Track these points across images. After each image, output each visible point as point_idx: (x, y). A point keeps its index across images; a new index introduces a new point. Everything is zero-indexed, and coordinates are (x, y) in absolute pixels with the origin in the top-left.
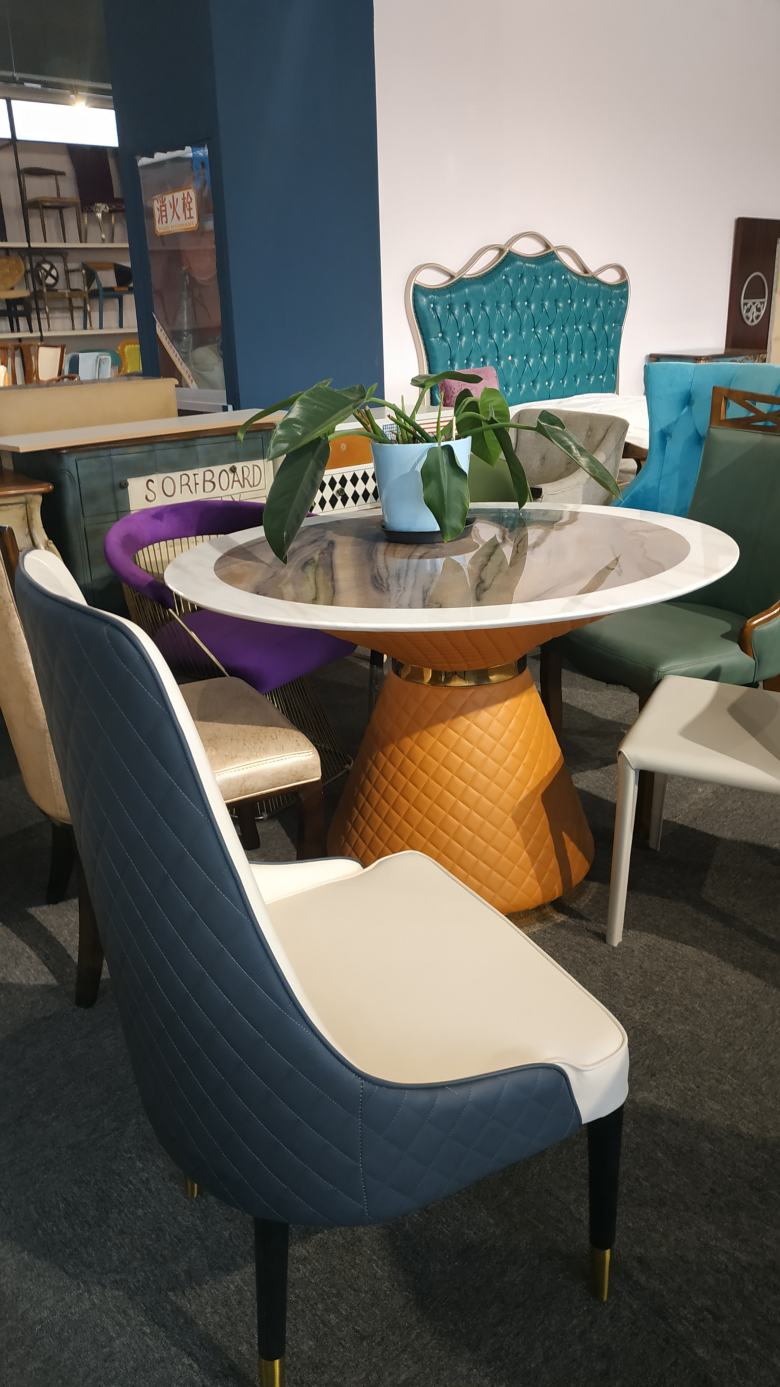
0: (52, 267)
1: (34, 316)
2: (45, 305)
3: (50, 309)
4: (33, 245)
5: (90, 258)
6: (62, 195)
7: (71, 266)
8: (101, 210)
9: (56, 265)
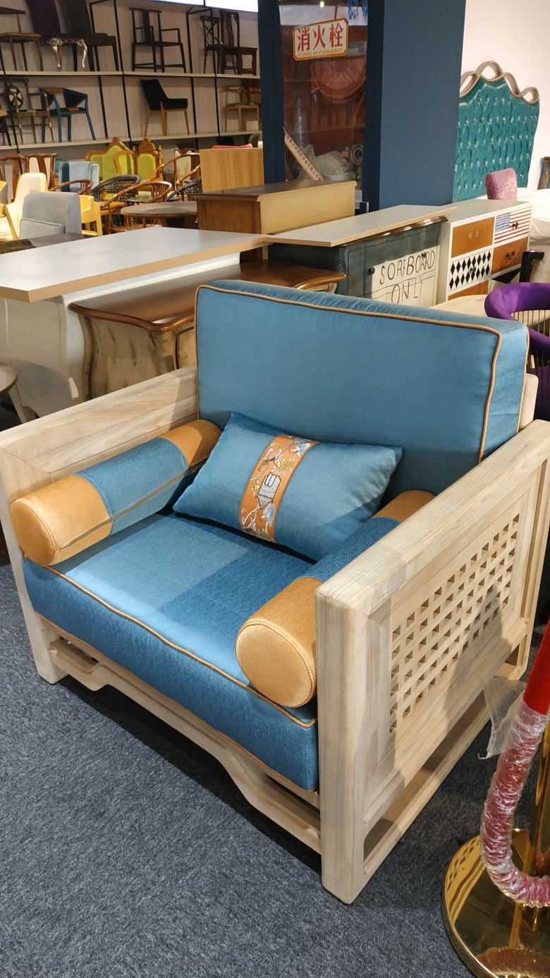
0: (18, 91)
1: (11, 132)
2: (18, 123)
3: (22, 126)
4: (7, 73)
5: (46, 84)
6: (23, 31)
7: (32, 90)
8: (56, 44)
9: (20, 89)
